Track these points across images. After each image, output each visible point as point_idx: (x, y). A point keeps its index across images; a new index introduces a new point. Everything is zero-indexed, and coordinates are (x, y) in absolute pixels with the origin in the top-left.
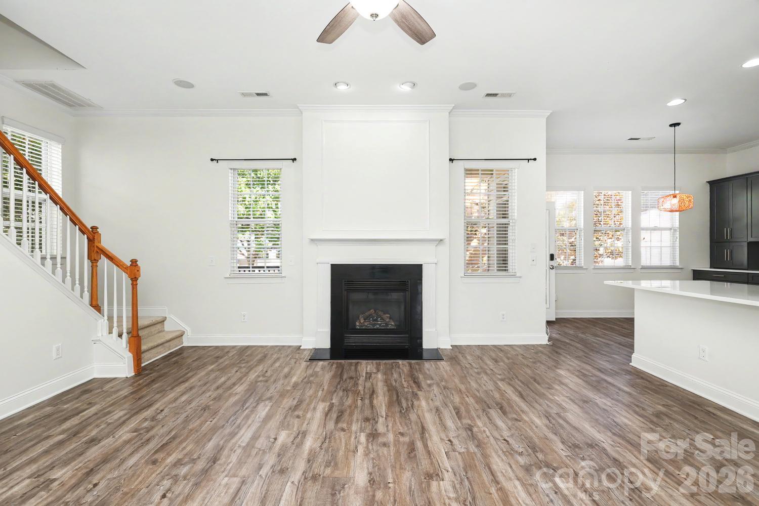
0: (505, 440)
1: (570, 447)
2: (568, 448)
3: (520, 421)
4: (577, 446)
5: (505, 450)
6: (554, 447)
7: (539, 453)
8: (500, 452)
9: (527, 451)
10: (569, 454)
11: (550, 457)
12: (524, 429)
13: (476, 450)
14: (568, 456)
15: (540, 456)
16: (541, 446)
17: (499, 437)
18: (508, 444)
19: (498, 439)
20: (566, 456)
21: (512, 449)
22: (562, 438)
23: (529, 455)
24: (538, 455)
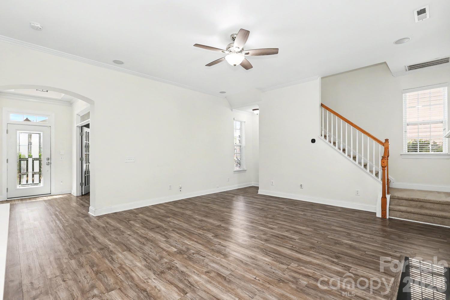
0: (205, 257)
1: (173, 267)
2: (174, 266)
3: (206, 272)
4: (169, 269)
5: (201, 252)
6: (180, 263)
7: (186, 257)
8: (202, 251)
9: (192, 256)
10: (173, 263)
11: (181, 257)
12: (200, 267)
13: (212, 248)
14: (173, 261)
15: (185, 256)
16: (187, 261)
17: (208, 257)
18: (202, 256)
19: (208, 256)
20: (174, 261)
21: (198, 254)
22: (178, 271)
23: (190, 254)
24: (186, 256)
